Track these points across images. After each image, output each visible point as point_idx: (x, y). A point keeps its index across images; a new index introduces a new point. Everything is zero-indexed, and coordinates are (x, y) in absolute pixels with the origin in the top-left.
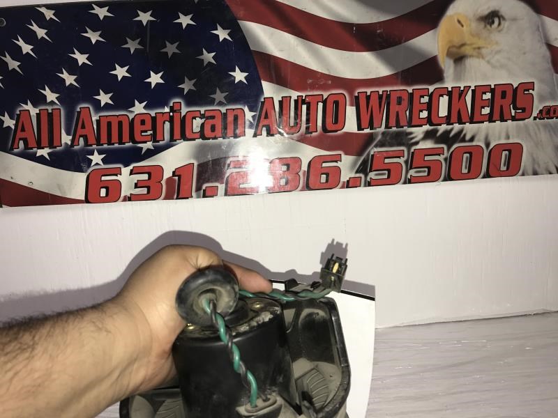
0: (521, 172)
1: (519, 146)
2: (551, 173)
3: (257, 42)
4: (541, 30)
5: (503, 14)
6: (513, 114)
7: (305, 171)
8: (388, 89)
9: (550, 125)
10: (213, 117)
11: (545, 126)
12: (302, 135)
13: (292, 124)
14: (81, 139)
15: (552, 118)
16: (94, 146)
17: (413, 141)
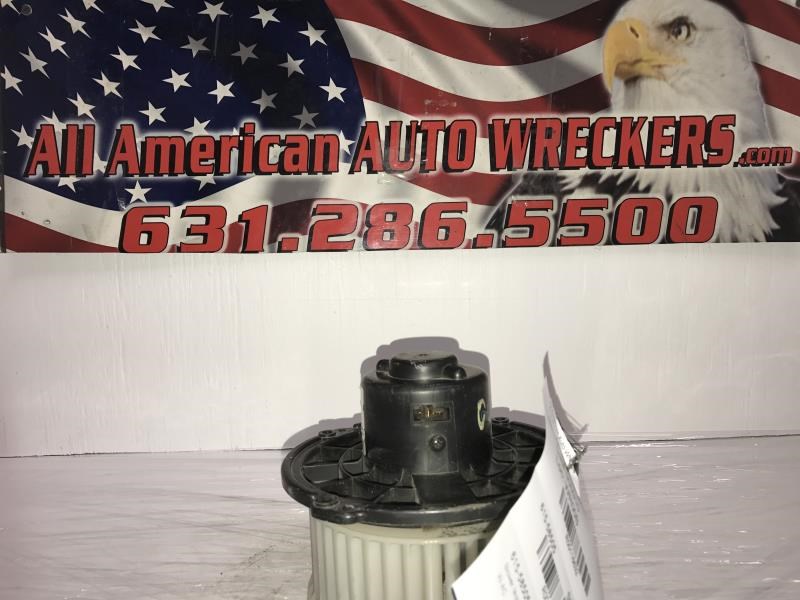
0: (714, 238)
1: (713, 202)
2: (756, 241)
3: (360, 47)
4: (746, 43)
5: (694, 22)
6: (705, 158)
7: (416, 224)
8: (534, 116)
9: (758, 175)
10: (296, 145)
11: (750, 176)
12: (415, 174)
13: (402, 158)
14: (120, 166)
15: (760, 165)
16: (136, 177)
17: (566, 188)
